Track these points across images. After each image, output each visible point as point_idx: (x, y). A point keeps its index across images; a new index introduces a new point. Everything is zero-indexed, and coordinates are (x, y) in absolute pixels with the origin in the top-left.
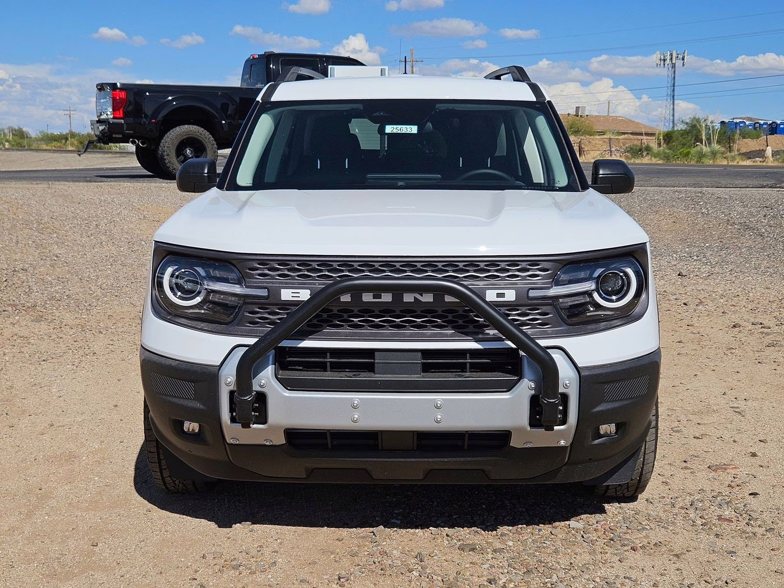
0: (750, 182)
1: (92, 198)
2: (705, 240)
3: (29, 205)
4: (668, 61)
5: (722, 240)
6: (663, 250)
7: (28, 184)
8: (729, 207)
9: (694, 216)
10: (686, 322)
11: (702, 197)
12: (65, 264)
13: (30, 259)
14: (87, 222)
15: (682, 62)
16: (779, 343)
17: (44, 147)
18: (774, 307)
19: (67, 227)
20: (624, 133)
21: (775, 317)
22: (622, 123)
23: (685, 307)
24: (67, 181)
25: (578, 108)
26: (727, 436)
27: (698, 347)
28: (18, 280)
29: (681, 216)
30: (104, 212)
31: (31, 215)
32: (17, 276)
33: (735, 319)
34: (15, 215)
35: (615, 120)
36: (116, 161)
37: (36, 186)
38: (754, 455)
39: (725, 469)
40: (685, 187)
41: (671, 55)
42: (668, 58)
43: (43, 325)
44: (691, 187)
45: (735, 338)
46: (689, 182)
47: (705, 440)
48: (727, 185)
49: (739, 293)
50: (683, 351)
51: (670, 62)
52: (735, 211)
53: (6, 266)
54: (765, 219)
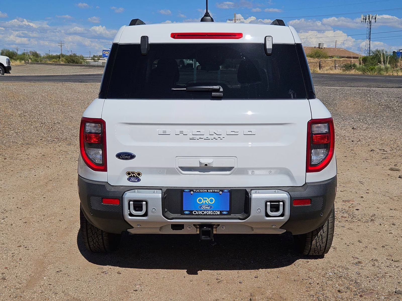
0: (395, 85)
1: (84, 91)
2: (368, 113)
3: (56, 94)
4: (367, 20)
5: (376, 113)
6: (347, 117)
7: (53, 83)
8: (381, 97)
9: (364, 102)
10: (351, 149)
11: (369, 92)
12: (76, 121)
13: (60, 118)
14: (83, 102)
15: (375, 20)
16: (389, 157)
17: (49, 62)
18: (391, 143)
19: (75, 104)
20: (343, 57)
21: (391, 147)
22: (342, 52)
23: (352, 143)
24: (71, 82)
25: (320, 44)
26: (354, 191)
27: (353, 159)
28: (57, 127)
29: (358, 101)
30: (90, 97)
31: (58, 98)
32: (56, 126)
33: (373, 147)
34: (51, 98)
35: (339, 50)
36: (88, 70)
37: (57, 84)
38: (362, 197)
39: (349, 201)
40: (363, 87)
41: (369, 16)
42: (368, 18)
43: (72, 147)
44: (366, 87)
45: (370, 156)
46: (365, 85)
47: (345, 192)
48: (383, 86)
49: (378, 137)
50: (346, 160)
51: (369, 20)
52: (383, 99)
53: (50, 121)
54: (397, 103)
